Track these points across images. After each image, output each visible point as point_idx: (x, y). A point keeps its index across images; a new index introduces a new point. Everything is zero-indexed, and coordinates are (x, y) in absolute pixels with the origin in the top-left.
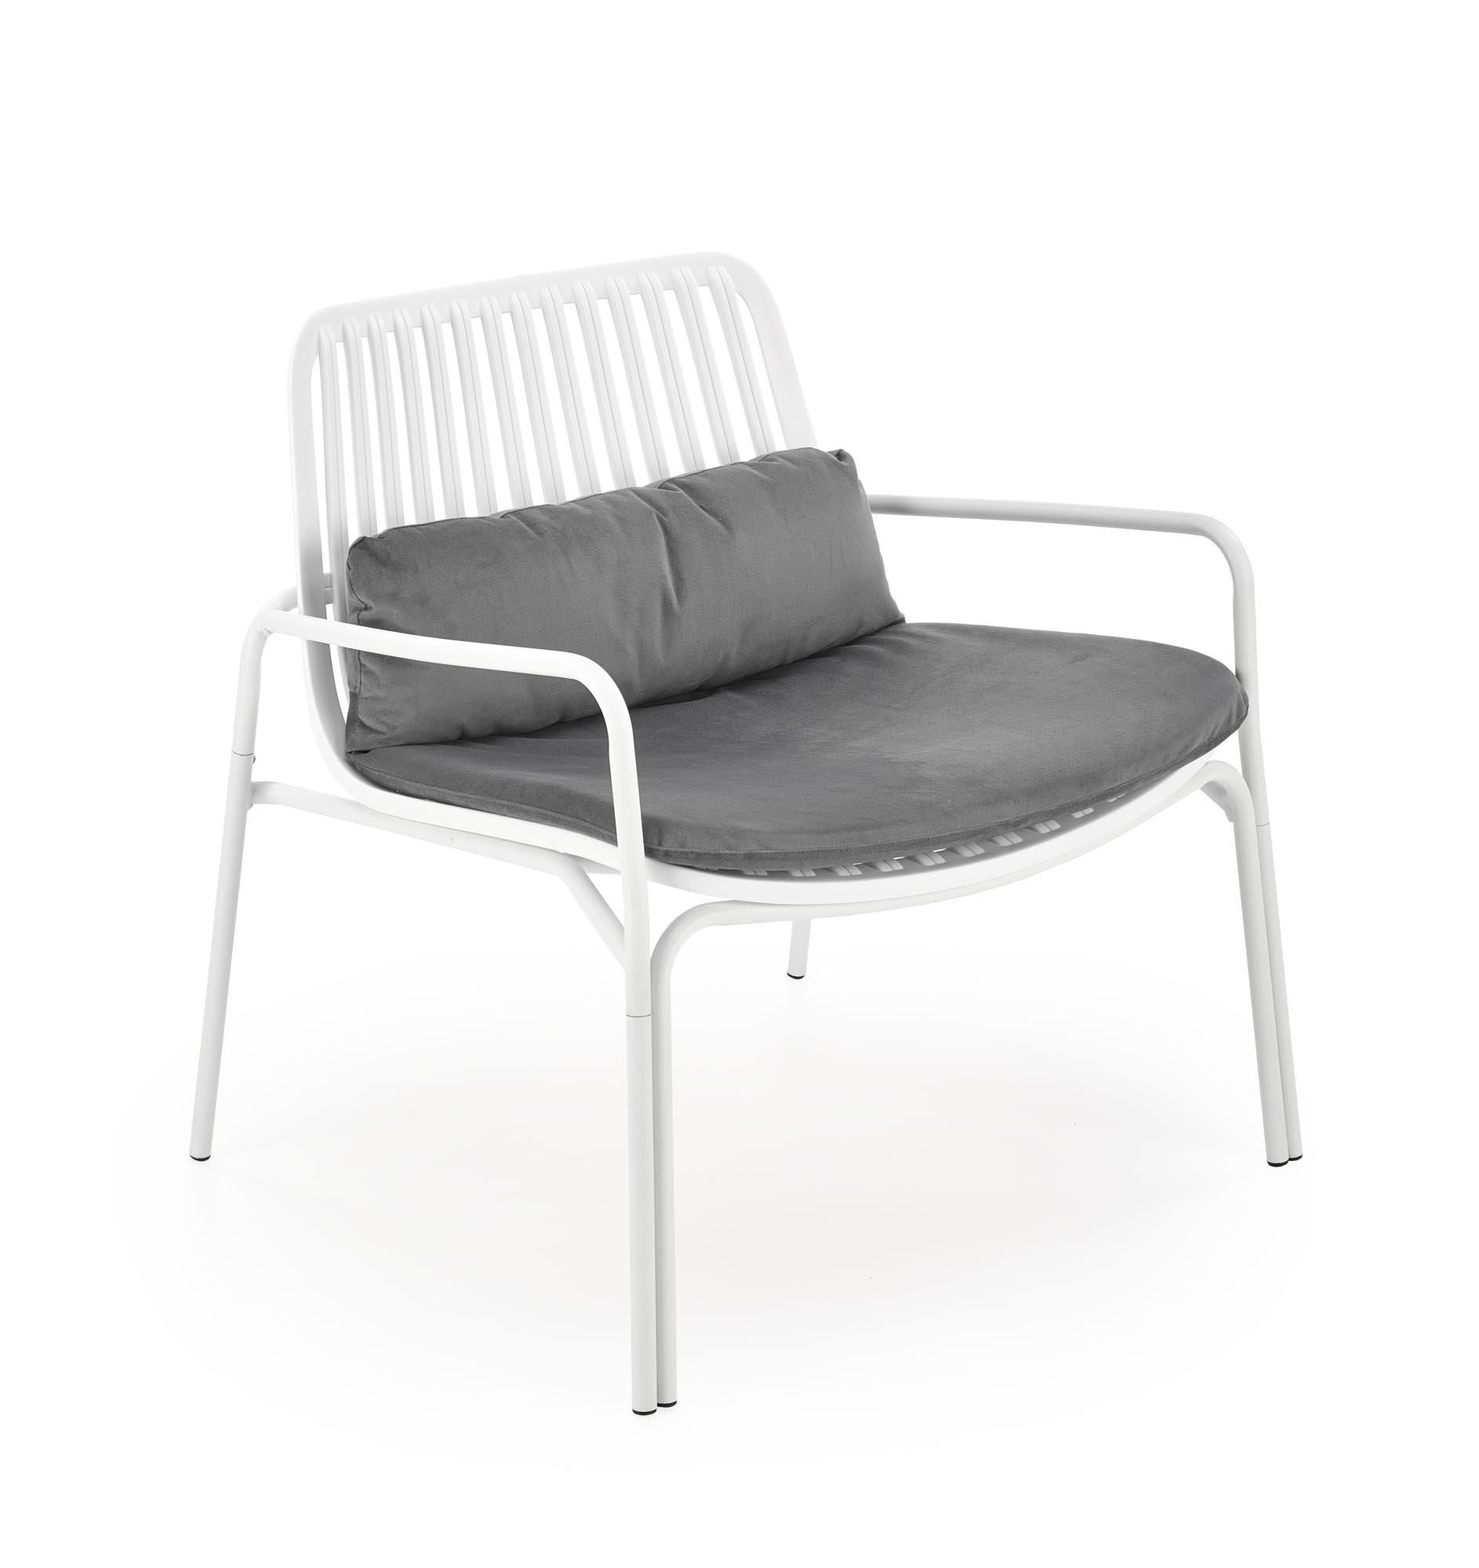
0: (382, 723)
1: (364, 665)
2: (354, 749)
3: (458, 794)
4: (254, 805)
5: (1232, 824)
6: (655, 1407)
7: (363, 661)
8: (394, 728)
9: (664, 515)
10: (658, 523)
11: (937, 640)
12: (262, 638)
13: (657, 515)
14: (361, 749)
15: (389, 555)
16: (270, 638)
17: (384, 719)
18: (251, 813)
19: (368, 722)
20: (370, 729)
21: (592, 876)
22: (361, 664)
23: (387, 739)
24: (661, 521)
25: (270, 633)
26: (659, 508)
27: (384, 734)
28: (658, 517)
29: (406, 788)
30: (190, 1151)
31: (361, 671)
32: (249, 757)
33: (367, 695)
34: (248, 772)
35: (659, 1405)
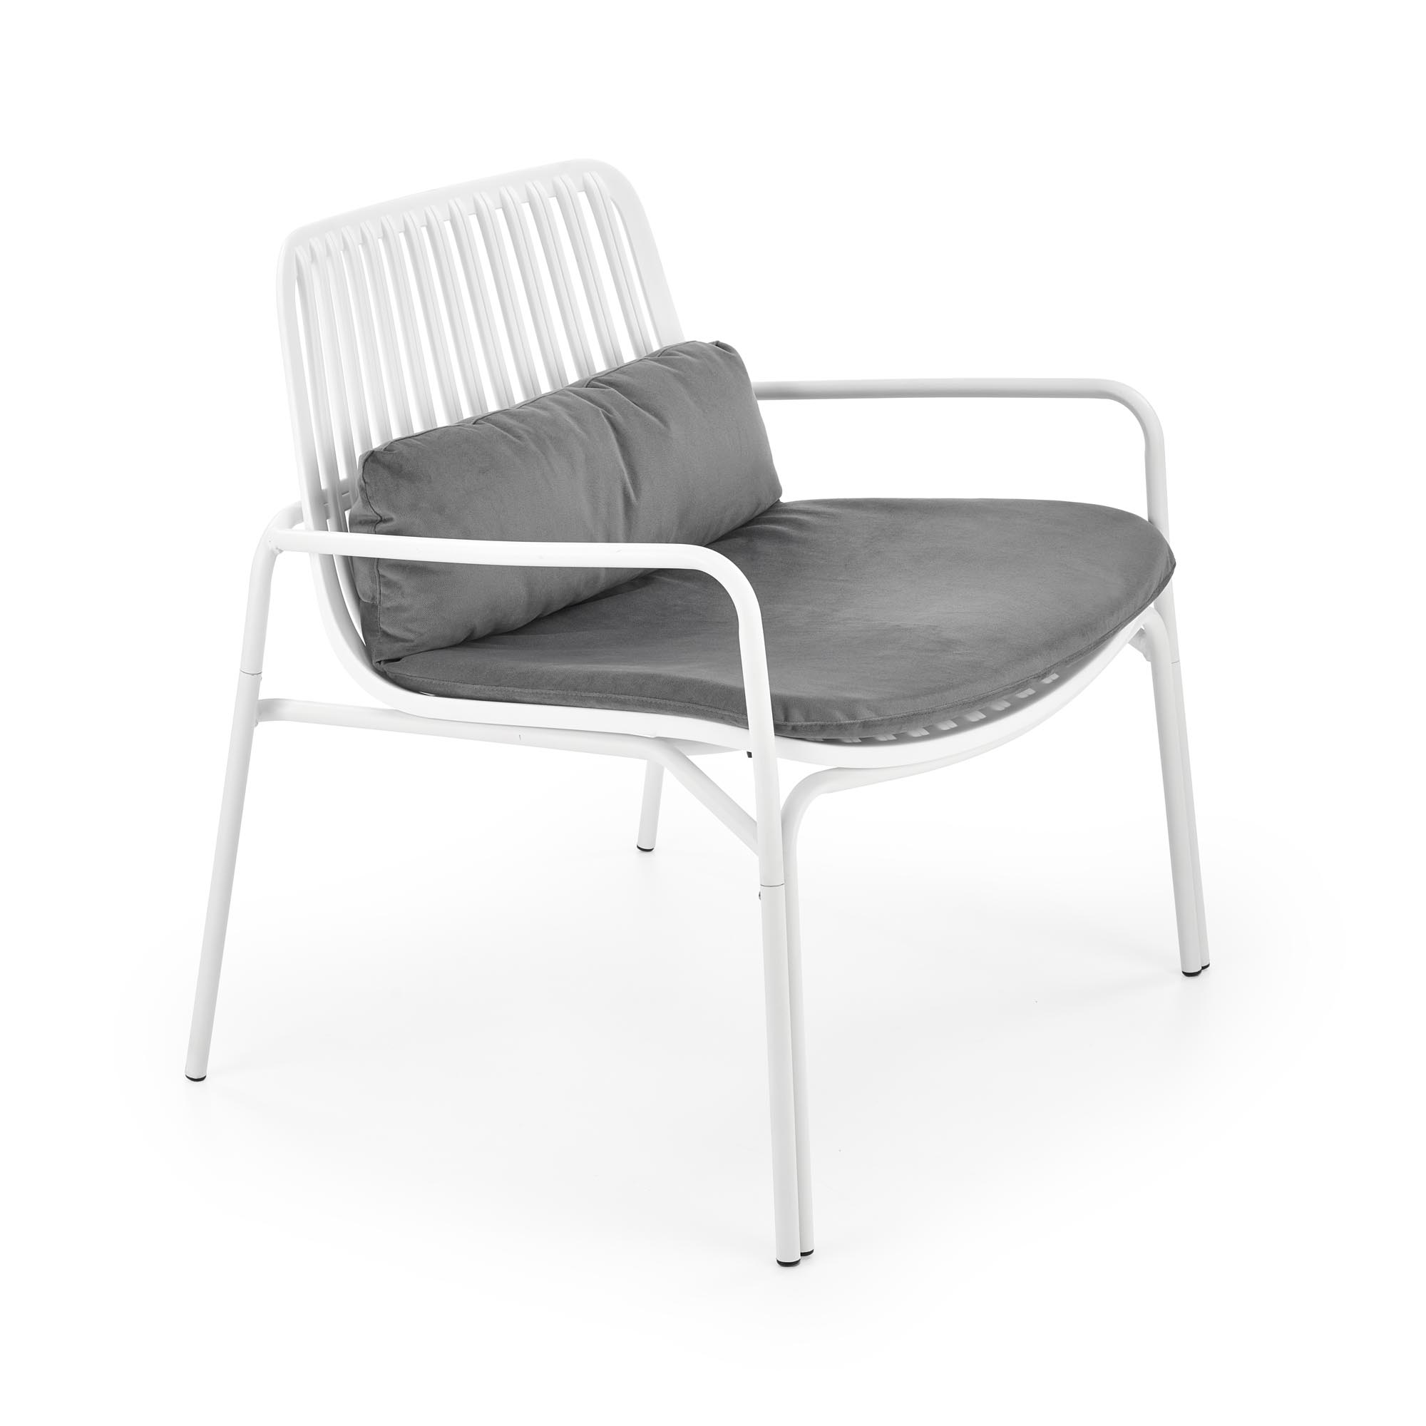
0: (410, 631)
1: (384, 576)
2: (383, 658)
3: (531, 691)
4: (259, 723)
5: (1149, 663)
6: (799, 1257)
7: (382, 572)
8: (422, 635)
9: (609, 413)
10: (605, 420)
11: (832, 515)
12: (273, 556)
13: (603, 412)
14: (391, 657)
15: (401, 466)
16: (280, 557)
17: (410, 626)
18: (256, 730)
19: (390, 630)
20: (396, 639)
21: (694, 758)
22: (380, 576)
23: (415, 646)
24: (608, 418)
25: (281, 551)
26: (602, 406)
27: (412, 641)
28: (605, 416)
29: (460, 691)
30: (186, 1072)
31: (380, 582)
32: (255, 675)
33: (388, 604)
34: (256, 688)
35: (803, 1254)
